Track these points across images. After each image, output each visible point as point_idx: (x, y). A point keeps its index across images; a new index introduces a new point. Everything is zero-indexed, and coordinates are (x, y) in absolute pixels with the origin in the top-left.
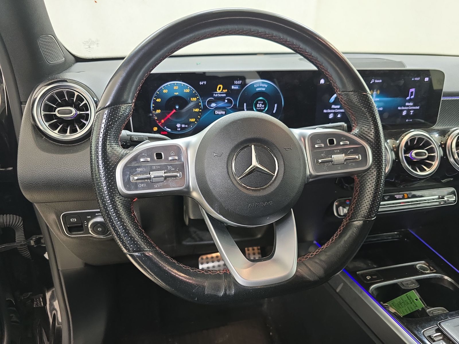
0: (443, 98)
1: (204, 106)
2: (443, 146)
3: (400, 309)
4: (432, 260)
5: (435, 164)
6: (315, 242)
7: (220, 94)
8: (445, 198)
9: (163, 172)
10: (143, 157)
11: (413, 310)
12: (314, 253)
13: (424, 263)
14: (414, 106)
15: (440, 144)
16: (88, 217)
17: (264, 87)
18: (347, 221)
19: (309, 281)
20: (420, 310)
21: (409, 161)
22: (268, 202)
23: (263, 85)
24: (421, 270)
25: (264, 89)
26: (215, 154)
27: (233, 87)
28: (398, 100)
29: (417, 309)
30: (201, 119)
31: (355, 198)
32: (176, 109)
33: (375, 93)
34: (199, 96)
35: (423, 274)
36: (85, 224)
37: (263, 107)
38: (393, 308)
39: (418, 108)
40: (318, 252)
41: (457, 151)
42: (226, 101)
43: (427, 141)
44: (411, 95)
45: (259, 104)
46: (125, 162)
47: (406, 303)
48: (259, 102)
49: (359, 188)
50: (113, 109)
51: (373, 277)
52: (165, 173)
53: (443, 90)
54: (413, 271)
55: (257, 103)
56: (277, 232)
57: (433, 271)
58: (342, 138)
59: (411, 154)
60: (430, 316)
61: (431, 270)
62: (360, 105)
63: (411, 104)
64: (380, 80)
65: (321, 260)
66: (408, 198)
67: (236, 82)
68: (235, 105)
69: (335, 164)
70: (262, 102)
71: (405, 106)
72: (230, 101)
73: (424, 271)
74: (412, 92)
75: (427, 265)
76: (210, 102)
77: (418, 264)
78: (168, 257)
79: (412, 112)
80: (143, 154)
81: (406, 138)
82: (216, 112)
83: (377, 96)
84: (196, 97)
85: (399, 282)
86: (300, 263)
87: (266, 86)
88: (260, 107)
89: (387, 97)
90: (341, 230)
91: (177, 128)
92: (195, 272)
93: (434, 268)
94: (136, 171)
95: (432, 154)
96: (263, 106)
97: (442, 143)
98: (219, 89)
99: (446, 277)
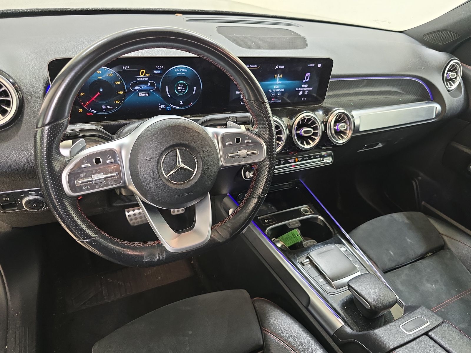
0: (331, 80)
1: (128, 89)
2: (325, 123)
3: (287, 242)
4: (312, 204)
5: (317, 139)
6: (228, 194)
7: (143, 77)
8: (324, 160)
9: (103, 174)
10: (84, 163)
11: (295, 242)
12: (224, 222)
13: (307, 207)
14: (308, 87)
15: (322, 121)
16: (21, 196)
17: (184, 72)
18: (247, 197)
19: (219, 243)
20: (300, 242)
21: (299, 136)
22: (190, 192)
23: (183, 70)
24: (303, 212)
25: (184, 74)
26: (146, 159)
27: (155, 72)
28: (297, 82)
29: (298, 241)
30: (125, 100)
31: (254, 180)
32: (100, 92)
33: (278, 77)
34: (123, 80)
35: (305, 215)
36: (19, 201)
37: (183, 90)
38: (282, 241)
39: (311, 89)
40: (226, 221)
41: (334, 128)
42: (149, 84)
43: (314, 121)
44: (307, 78)
45: (180, 87)
46: (69, 170)
47: (291, 237)
48: (180, 85)
49: (257, 173)
50: (53, 126)
51: (270, 220)
52: (104, 175)
53: (332, 73)
54: (298, 213)
55: (178, 85)
56: (197, 208)
57: (312, 213)
58: (246, 137)
59: (301, 131)
60: (305, 247)
61: (311, 212)
62: (260, 112)
63: (306, 86)
64: (283, 66)
65: (228, 227)
66: (298, 161)
67: (158, 67)
68: (158, 88)
69: (240, 157)
70: (183, 85)
71: (301, 87)
72: (152, 85)
73: (306, 213)
74: (307, 76)
75: (309, 208)
76: (134, 85)
77: (302, 208)
78: (112, 238)
79: (306, 92)
80: (84, 161)
81: (298, 119)
82: (140, 94)
83: (280, 79)
84: (120, 80)
85: (287, 223)
86: (213, 229)
87: (186, 71)
88: (181, 90)
89: (288, 80)
90: (243, 204)
91: (102, 109)
92: (135, 247)
93: (313, 210)
94: (80, 176)
95: (316, 131)
96: (184, 88)
97: (324, 120)
98: (142, 73)
99: (320, 217)
